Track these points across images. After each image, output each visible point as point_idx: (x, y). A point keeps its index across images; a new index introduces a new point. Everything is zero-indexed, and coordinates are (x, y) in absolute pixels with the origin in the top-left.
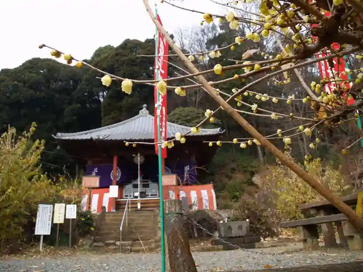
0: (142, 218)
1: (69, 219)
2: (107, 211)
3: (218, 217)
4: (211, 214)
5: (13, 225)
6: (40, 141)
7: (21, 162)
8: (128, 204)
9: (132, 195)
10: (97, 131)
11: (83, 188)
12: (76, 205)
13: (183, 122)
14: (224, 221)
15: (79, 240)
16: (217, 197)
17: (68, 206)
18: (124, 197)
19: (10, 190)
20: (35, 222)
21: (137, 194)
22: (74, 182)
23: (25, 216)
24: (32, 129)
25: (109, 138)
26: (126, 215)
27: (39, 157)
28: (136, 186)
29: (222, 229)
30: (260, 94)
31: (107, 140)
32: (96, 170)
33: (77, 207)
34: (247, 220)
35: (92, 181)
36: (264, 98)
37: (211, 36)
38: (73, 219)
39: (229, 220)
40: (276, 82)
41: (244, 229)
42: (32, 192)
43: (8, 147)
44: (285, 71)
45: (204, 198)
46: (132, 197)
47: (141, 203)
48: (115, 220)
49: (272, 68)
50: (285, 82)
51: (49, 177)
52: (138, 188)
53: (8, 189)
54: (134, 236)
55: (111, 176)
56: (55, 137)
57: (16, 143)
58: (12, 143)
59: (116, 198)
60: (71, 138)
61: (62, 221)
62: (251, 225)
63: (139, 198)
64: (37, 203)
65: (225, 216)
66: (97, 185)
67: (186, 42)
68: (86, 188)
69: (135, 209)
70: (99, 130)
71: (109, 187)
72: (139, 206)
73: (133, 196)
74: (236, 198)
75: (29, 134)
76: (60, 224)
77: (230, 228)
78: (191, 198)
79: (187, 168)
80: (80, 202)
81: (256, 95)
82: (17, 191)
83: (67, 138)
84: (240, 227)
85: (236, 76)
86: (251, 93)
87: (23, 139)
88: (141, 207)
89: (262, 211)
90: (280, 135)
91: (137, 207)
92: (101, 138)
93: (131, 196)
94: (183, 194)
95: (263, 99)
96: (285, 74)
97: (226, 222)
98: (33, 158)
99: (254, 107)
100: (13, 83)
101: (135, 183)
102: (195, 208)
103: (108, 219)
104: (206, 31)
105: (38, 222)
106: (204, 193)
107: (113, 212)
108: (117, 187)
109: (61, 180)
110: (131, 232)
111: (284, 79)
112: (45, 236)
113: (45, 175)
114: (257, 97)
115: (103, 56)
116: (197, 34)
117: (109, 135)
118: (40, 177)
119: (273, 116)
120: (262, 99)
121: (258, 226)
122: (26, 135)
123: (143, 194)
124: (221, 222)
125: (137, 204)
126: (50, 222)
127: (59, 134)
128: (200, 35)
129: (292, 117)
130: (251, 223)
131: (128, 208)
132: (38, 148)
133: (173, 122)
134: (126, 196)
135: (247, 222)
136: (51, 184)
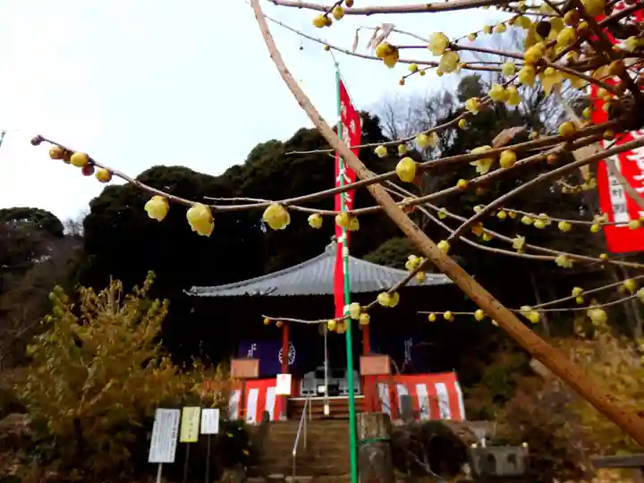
0: (332, 433)
1: (206, 436)
2: (271, 418)
3: (468, 435)
4: (455, 430)
5: (112, 445)
6: (161, 300)
7: (129, 336)
8: (308, 406)
9: (315, 390)
10: (254, 282)
11: (232, 379)
12: (217, 411)
13: (399, 263)
14: (480, 445)
15: (222, 472)
16: (465, 397)
17: (205, 411)
18: (302, 394)
19: (109, 385)
20: (150, 440)
21: (323, 389)
22: (215, 368)
23: (134, 430)
24: (148, 282)
25: (276, 294)
26: (302, 428)
27: (159, 328)
28: (320, 375)
29: (477, 459)
30: (530, 214)
31: (271, 297)
32: (254, 347)
33: (221, 412)
34: (525, 444)
35: (247, 367)
36: (540, 221)
37: (443, 113)
38: (213, 435)
39: (490, 442)
40: (566, 188)
41: (519, 461)
42: (146, 389)
43: (109, 313)
44: (582, 164)
45: (440, 399)
46: (315, 394)
47: (331, 406)
48: (284, 436)
49: (550, 157)
50: (584, 186)
51: (174, 361)
52: (324, 378)
53: (108, 382)
54: (317, 467)
55: (280, 358)
56: (189, 294)
57: (121, 306)
58: (115, 305)
59: (288, 396)
60: (214, 294)
61: (194, 439)
62: (533, 455)
63: (326, 397)
64: (154, 407)
65: (480, 435)
66: (255, 373)
67: (400, 127)
68: (236, 379)
69: (319, 416)
70: (260, 281)
71: (275, 377)
72: (327, 410)
73: (318, 393)
74: (500, 399)
75: (142, 290)
76: (191, 444)
77: (491, 459)
78: (416, 397)
79: (409, 343)
80: (226, 403)
81: (523, 215)
82: (121, 386)
83: (207, 294)
84: (511, 459)
85: (461, 182)
86: (512, 213)
87: (133, 299)
88: (331, 413)
89: (553, 427)
90: (579, 300)
91: (323, 413)
92: (262, 293)
93: (312, 392)
94: (402, 390)
95: (539, 224)
96: (585, 170)
97: (484, 445)
98: (149, 330)
99: (519, 241)
100: (123, 208)
101: (319, 368)
102: (425, 417)
103: (273, 434)
104: (434, 106)
105: (155, 440)
106: (441, 388)
107: (281, 422)
108: (288, 377)
109: (195, 366)
110: (312, 459)
111: (584, 181)
112: (165, 465)
113: (168, 359)
114: (526, 219)
115: (264, 158)
116: (418, 112)
117: (276, 288)
118: (160, 361)
119: (561, 259)
120: (535, 224)
121: (548, 457)
122: (138, 292)
123: (334, 390)
124: (474, 446)
125: (322, 406)
126: (175, 439)
127: (194, 288)
128: (424, 113)
129: (604, 262)
130: (531, 450)
131: (308, 413)
132: (157, 313)
133: (382, 263)
134: (304, 392)
135: (523, 448)
136: (177, 373)
